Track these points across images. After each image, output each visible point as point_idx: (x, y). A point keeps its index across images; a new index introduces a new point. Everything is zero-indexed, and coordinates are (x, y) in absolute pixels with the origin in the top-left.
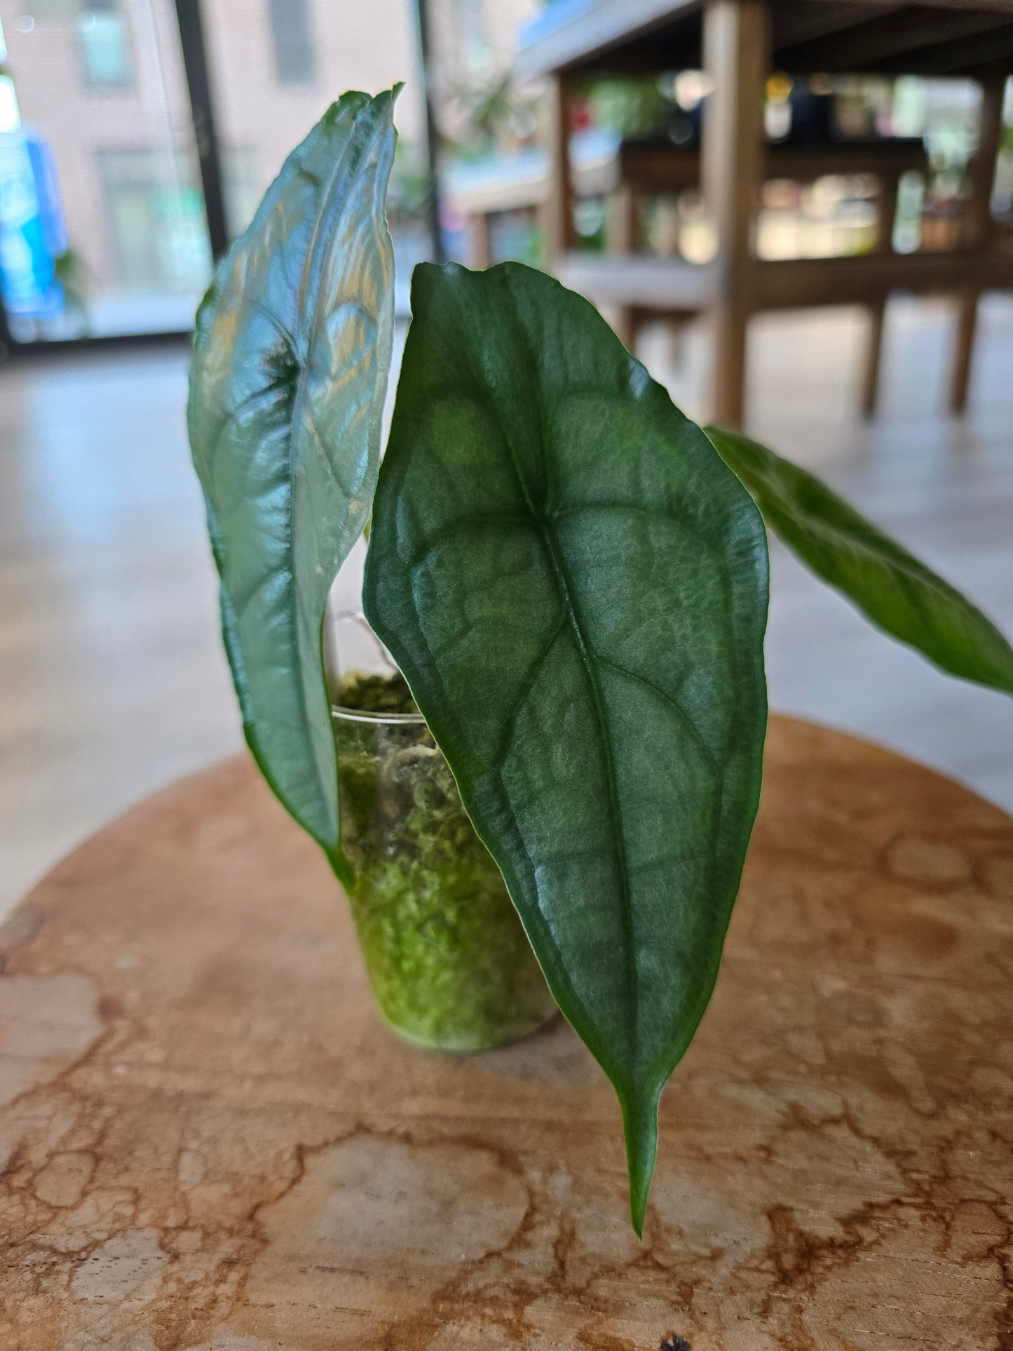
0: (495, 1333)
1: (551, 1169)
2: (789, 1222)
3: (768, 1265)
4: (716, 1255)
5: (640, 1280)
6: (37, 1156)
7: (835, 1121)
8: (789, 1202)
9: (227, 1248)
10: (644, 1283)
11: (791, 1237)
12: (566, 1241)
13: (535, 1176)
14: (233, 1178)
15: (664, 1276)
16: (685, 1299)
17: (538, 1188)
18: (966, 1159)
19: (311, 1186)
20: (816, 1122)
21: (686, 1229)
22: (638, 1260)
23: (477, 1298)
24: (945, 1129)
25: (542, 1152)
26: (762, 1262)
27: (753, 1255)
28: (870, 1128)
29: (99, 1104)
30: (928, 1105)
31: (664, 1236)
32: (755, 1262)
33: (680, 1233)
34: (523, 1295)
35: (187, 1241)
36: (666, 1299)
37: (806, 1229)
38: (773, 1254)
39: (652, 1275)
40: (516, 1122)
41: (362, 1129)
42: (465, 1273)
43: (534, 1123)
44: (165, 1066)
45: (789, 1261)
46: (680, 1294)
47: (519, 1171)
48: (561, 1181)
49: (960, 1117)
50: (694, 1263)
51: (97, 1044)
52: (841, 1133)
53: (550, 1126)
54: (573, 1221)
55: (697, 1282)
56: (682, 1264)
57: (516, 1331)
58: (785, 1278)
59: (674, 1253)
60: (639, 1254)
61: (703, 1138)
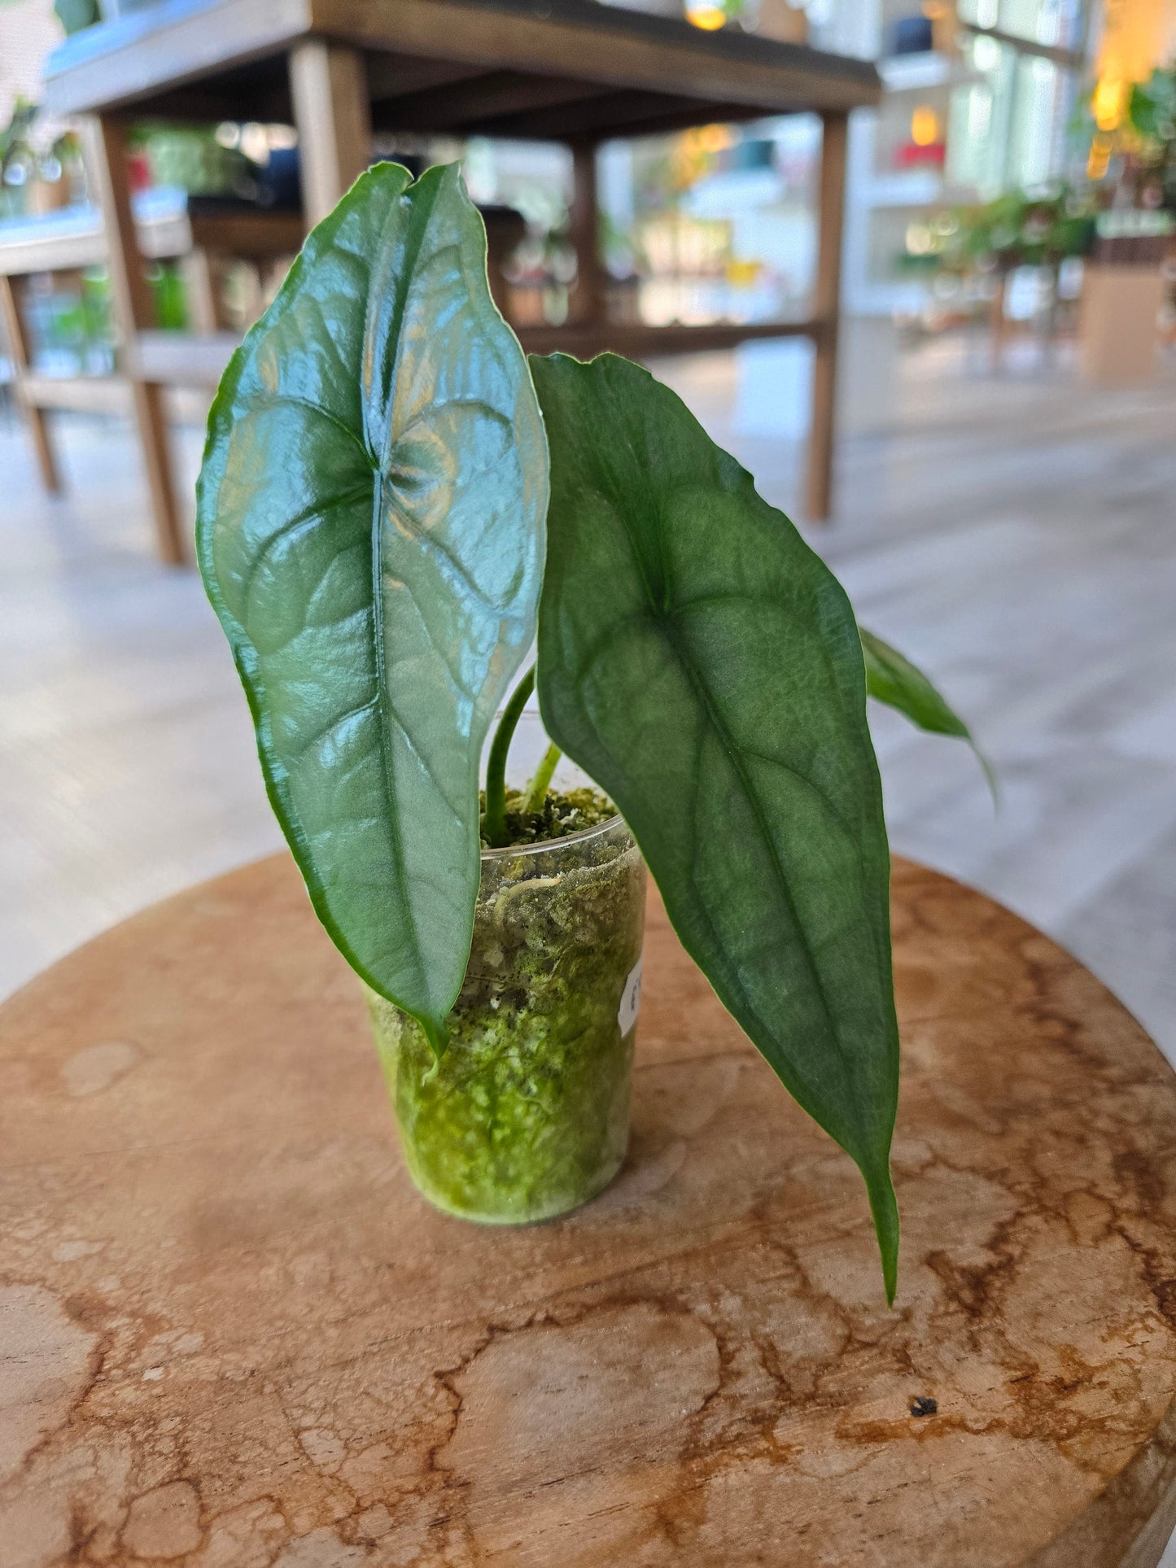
0: (761, 1466)
1: (715, 1296)
2: (947, 1263)
3: (953, 1306)
4: (907, 1315)
5: (858, 1363)
6: (107, 1511)
7: (931, 1164)
8: (939, 1247)
9: (425, 1509)
10: (862, 1364)
11: (957, 1276)
12: (770, 1356)
13: (703, 1308)
14: (386, 1437)
15: (875, 1351)
16: (904, 1362)
17: (714, 1319)
18: (1048, 1161)
19: (477, 1407)
20: (917, 1170)
21: (867, 1303)
22: (845, 1347)
23: (721, 1442)
24: (1019, 1142)
25: (696, 1285)
26: (947, 1306)
27: (936, 1304)
28: (963, 1161)
29: (152, 1421)
30: (994, 1127)
31: (855, 1316)
32: (942, 1309)
33: (866, 1309)
34: (764, 1422)
35: (371, 1523)
36: (890, 1370)
37: (964, 1263)
38: (952, 1295)
39: (865, 1355)
40: (653, 1265)
41: (496, 1330)
42: (697, 1427)
43: (671, 1260)
44: (211, 1349)
45: (967, 1296)
46: (899, 1361)
47: (686, 1310)
48: (731, 1304)
49: (1023, 1128)
50: (893, 1329)
51: (99, 1358)
52: (941, 1173)
53: (687, 1256)
54: (766, 1336)
55: (906, 1344)
56: (885, 1334)
57: (779, 1457)
58: (974, 1312)
59: (871, 1328)
60: (842, 1342)
61: (834, 1217)
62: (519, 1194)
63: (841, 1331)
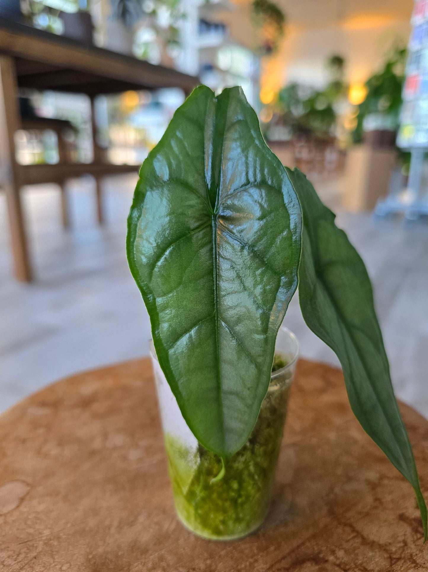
1: (333, 552)
2: (407, 518)
3: (419, 536)
4: (405, 543)
5: (399, 568)
7: (381, 479)
8: (401, 512)
10: (401, 567)
11: (414, 523)
13: (331, 558)
15: (403, 561)
16: (415, 563)
17: (338, 562)
20: (378, 482)
21: (390, 541)
22: (391, 562)
25: (324, 548)
26: (417, 536)
27: (413, 536)
28: (391, 475)
31: (388, 548)
32: (415, 537)
33: (390, 544)
36: (412, 568)
37: (413, 517)
38: (416, 531)
39: (400, 563)
40: (303, 544)
43: (309, 540)
45: (421, 530)
46: (412, 563)
47: (326, 561)
48: (341, 554)
50: (404, 550)
52: (386, 481)
53: (314, 536)
54: (361, 564)
55: (411, 555)
56: (402, 553)
59: (396, 552)
60: (389, 560)
61: (359, 507)
62: (244, 524)
63: (386, 556)
